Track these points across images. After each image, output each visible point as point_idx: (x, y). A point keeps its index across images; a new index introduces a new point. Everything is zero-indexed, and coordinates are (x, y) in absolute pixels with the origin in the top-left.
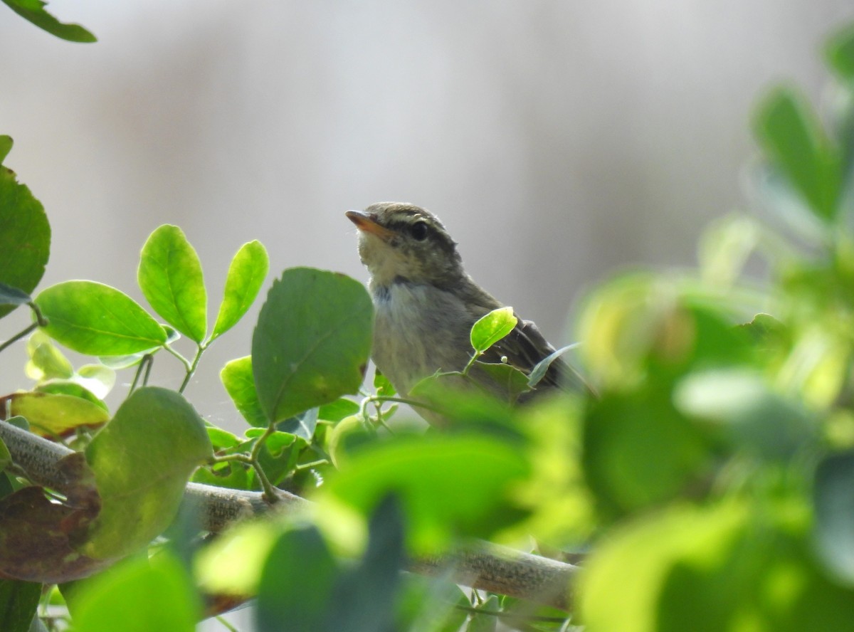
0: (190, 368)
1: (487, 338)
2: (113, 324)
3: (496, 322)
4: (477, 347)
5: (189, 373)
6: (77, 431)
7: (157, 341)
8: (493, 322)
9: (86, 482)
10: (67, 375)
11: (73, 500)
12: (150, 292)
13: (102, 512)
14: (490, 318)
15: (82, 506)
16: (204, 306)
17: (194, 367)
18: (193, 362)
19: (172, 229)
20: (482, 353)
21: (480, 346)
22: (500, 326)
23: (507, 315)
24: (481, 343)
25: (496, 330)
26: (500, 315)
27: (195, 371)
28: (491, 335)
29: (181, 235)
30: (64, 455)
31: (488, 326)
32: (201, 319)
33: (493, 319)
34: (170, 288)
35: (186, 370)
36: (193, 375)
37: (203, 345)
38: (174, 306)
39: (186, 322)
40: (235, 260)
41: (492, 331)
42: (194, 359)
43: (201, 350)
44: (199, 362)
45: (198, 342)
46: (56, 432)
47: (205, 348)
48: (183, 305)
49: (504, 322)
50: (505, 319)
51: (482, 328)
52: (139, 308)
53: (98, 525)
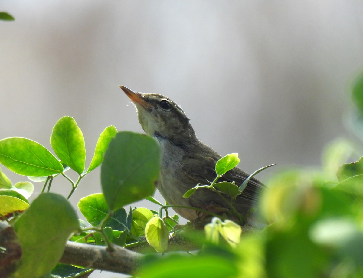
0: (75, 186)
1: (224, 169)
2: (36, 161)
3: (230, 160)
4: (218, 173)
5: (74, 188)
6: (14, 214)
7: (58, 171)
8: (228, 160)
9: (16, 241)
10: (10, 187)
11: (9, 250)
12: (57, 149)
13: (23, 256)
14: (226, 158)
15: (13, 253)
16: (84, 158)
17: (77, 185)
18: (76, 183)
19: (70, 119)
20: (221, 176)
21: (220, 173)
22: (231, 163)
23: (235, 157)
24: (221, 171)
25: (229, 165)
26: (231, 157)
27: (77, 187)
28: (226, 167)
29: (74, 122)
30: (5, 228)
31: (225, 162)
32: (82, 164)
33: (228, 158)
34: (67, 148)
35: (72, 186)
36: (76, 189)
37: (82, 175)
38: (69, 157)
39: (74, 165)
40: (101, 136)
41: (227, 165)
42: (77, 182)
43: (81, 177)
44: (79, 183)
45: (80, 174)
46: (4, 215)
47: (83, 177)
48: (73, 157)
49: (233, 160)
50: (234, 159)
51: (222, 163)
52: (50, 154)
53: (21, 263)
